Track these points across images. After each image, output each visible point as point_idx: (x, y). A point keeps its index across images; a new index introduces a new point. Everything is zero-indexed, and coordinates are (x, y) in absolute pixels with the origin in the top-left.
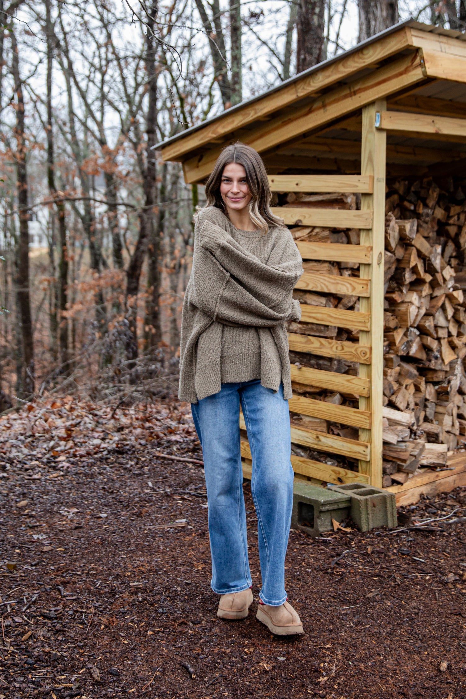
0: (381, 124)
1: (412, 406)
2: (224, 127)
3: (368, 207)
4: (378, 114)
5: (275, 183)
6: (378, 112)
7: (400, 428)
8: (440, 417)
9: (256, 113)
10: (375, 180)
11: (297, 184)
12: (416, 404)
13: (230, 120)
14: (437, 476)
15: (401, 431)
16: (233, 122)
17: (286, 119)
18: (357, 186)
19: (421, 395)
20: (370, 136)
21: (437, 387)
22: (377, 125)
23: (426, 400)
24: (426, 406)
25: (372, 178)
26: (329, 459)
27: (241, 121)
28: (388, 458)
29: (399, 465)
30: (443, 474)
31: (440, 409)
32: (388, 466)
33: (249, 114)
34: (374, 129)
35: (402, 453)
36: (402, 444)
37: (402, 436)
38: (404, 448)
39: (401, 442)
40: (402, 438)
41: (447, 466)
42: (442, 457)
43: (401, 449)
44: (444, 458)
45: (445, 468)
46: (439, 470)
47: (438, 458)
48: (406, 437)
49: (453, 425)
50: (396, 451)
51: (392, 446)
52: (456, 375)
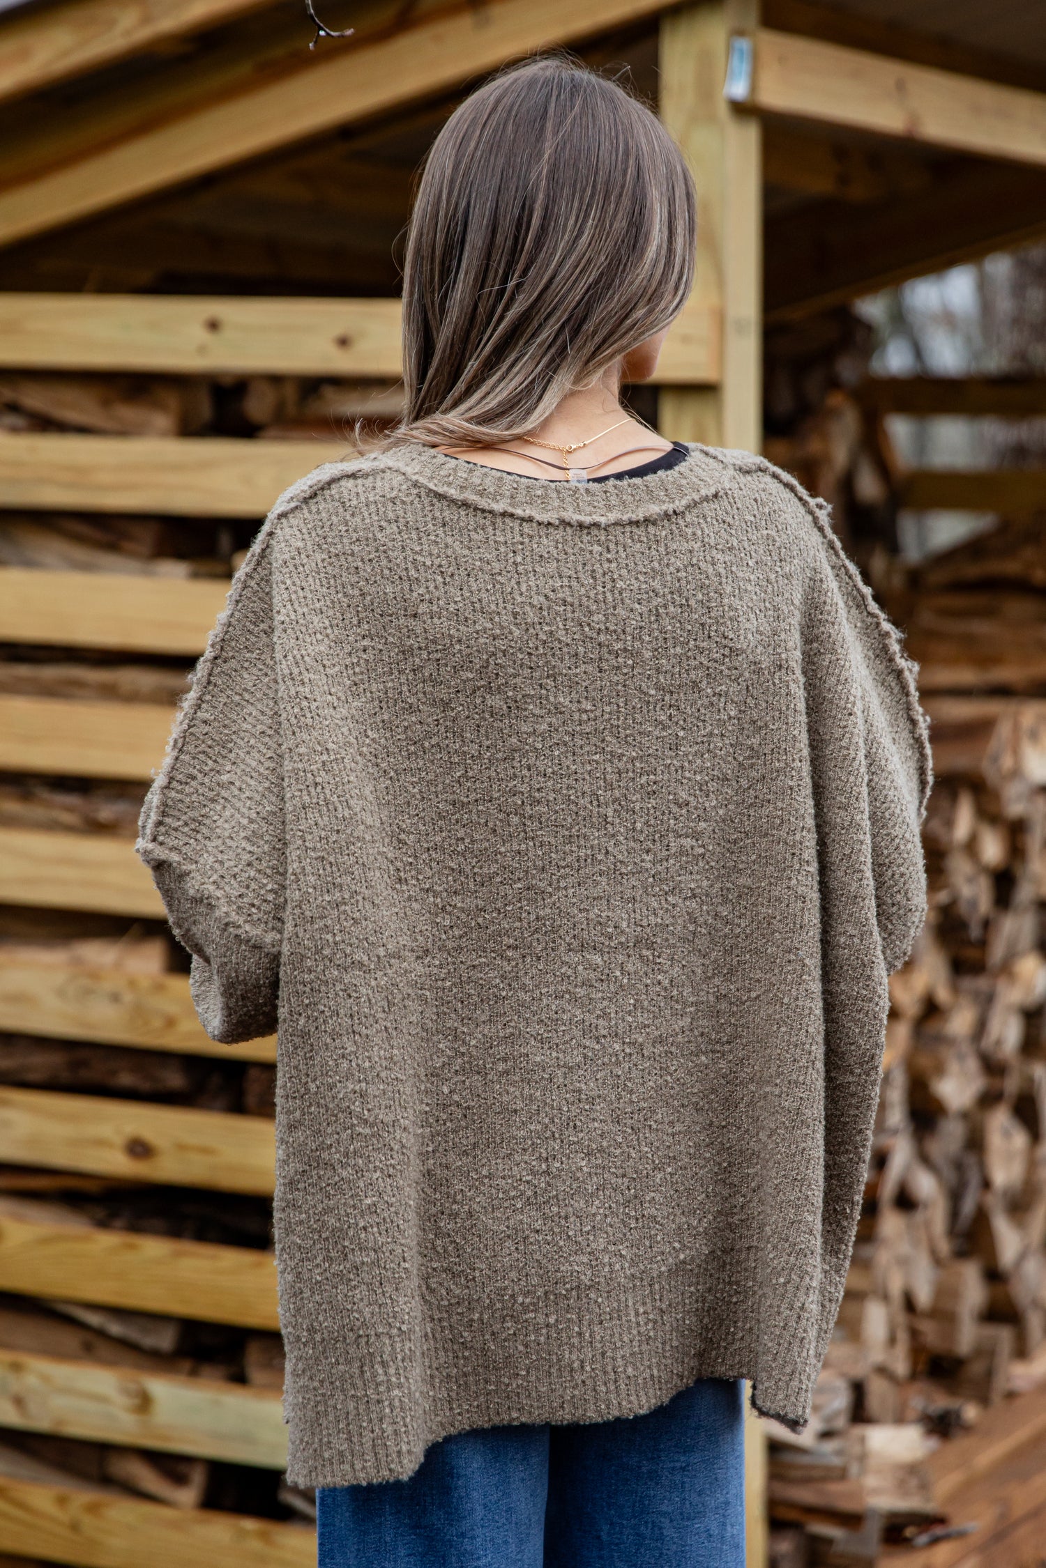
0: (754, 87)
4: (744, 44)
5: (227, 334)
6: (739, 33)
9: (146, 20)
10: (730, 328)
11: (343, 342)
16: (24, 55)
17: (279, 52)
20: (702, 138)
22: (739, 89)
25: (720, 318)
27: (65, 54)
28: (785, 1514)
30: (941, 1554)
32: (786, 1546)
33: (111, 23)
34: (723, 111)
35: (833, 1487)
36: (829, 1446)
37: (828, 1411)
38: (836, 1461)
39: (826, 1435)
40: (829, 1419)
41: (940, 1520)
42: (913, 1482)
43: (828, 1469)
44: (924, 1487)
45: (938, 1531)
46: (923, 1539)
47: (901, 1487)
48: (836, 1414)
49: (892, 1341)
50: (807, 1481)
51: (788, 1458)
52: (895, 1132)
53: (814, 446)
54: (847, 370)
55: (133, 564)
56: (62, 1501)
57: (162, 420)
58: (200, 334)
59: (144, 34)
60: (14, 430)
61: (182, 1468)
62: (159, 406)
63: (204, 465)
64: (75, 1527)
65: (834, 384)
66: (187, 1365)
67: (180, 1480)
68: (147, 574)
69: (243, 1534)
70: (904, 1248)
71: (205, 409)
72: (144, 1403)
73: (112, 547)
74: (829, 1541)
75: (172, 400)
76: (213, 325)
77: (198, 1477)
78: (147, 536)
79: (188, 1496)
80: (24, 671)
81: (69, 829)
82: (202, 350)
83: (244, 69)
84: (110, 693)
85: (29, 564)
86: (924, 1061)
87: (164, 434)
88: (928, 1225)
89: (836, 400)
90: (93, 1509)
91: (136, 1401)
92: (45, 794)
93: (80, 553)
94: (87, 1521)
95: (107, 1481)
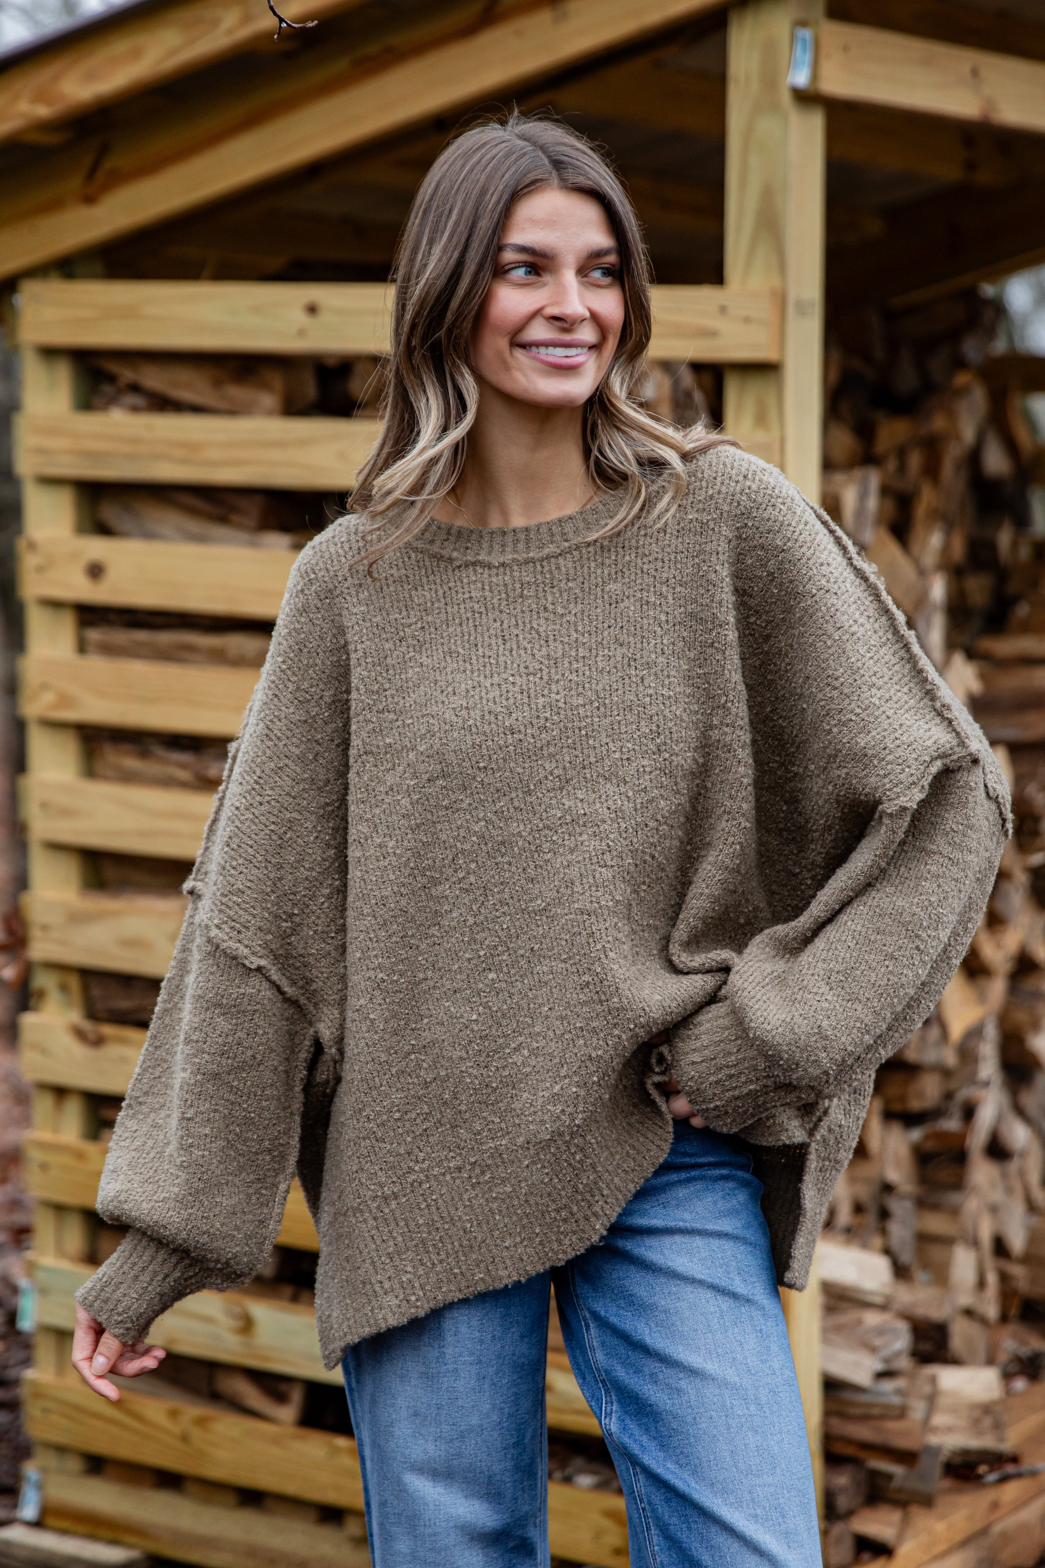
0: (815, 76)
1: (844, 1216)
2: (91, 77)
3: (761, 420)
4: (806, 34)
5: (324, 317)
6: (802, 23)
7: (872, 1319)
8: (936, 1252)
9: (247, 18)
10: (791, 310)
12: (858, 1209)
13: (119, 46)
14: (995, 1506)
15: (880, 1331)
16: (136, 54)
17: (373, 48)
18: (713, 334)
19: (867, 1170)
20: (766, 125)
21: (916, 1134)
22: (801, 78)
23: (887, 1188)
24: (884, 1214)
25: (780, 300)
26: (578, 1462)
27: (172, 53)
28: (841, 1449)
29: (874, 1475)
30: (1011, 1491)
31: (936, 1224)
32: (842, 1480)
33: (215, 23)
34: (786, 98)
35: (891, 1425)
36: (888, 1386)
37: (886, 1353)
38: (896, 1400)
39: (883, 1375)
40: (887, 1361)
41: (1014, 1459)
42: (988, 1422)
43: (887, 1407)
44: (998, 1427)
45: (1010, 1469)
46: (992, 1477)
47: (975, 1425)
48: (897, 1354)
49: (981, 1284)
50: (866, 1418)
51: (847, 1395)
52: (987, 1084)
53: (938, 423)
54: (971, 349)
55: (243, 536)
56: (174, 1414)
57: (269, 400)
58: (300, 318)
59: (244, 33)
60: (135, 409)
61: (283, 1387)
62: (265, 386)
63: (303, 443)
64: (185, 1438)
65: (959, 363)
66: (288, 1290)
67: (281, 1398)
68: (253, 545)
69: (337, 1450)
70: (997, 1196)
71: (310, 390)
72: (247, 1325)
73: (223, 520)
74: (889, 1477)
75: (277, 380)
76: (312, 309)
77: (297, 1395)
78: (253, 508)
79: (288, 1413)
80: (141, 636)
81: (183, 785)
82: (302, 333)
83: (342, 64)
84: (219, 658)
85: (149, 535)
86: (1020, 1016)
87: (270, 413)
88: (1022, 1174)
89: (962, 379)
90: (201, 1422)
91: (239, 1324)
92: (160, 751)
93: (193, 525)
94: (196, 1433)
95: (216, 1397)
